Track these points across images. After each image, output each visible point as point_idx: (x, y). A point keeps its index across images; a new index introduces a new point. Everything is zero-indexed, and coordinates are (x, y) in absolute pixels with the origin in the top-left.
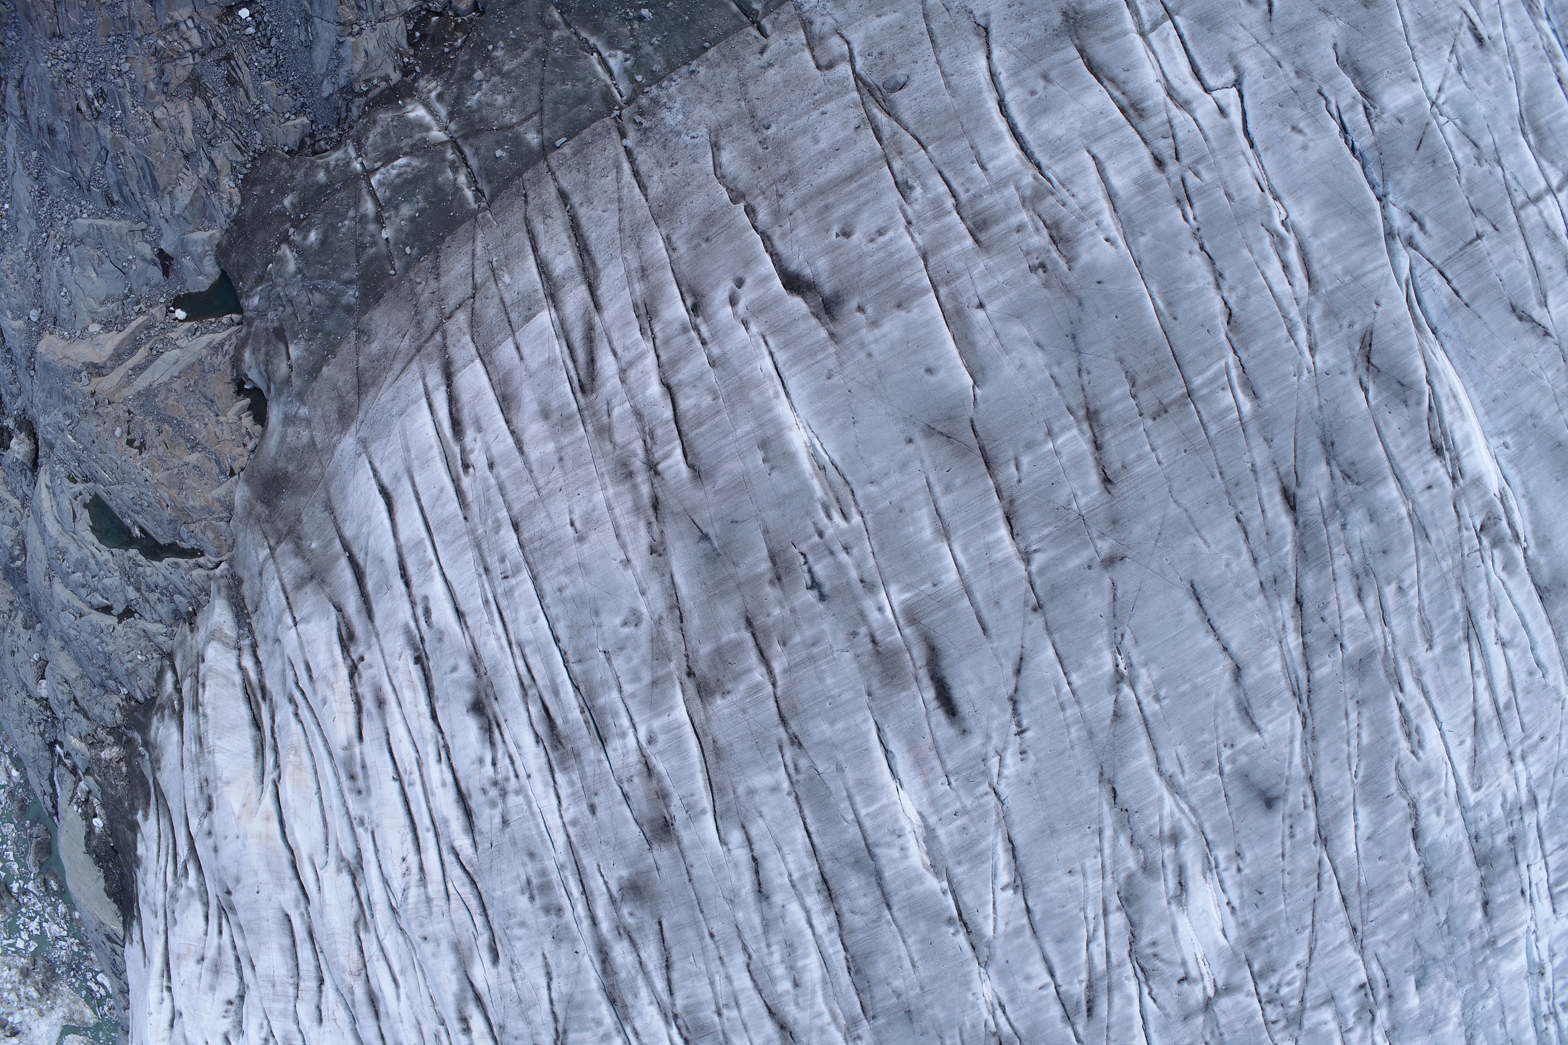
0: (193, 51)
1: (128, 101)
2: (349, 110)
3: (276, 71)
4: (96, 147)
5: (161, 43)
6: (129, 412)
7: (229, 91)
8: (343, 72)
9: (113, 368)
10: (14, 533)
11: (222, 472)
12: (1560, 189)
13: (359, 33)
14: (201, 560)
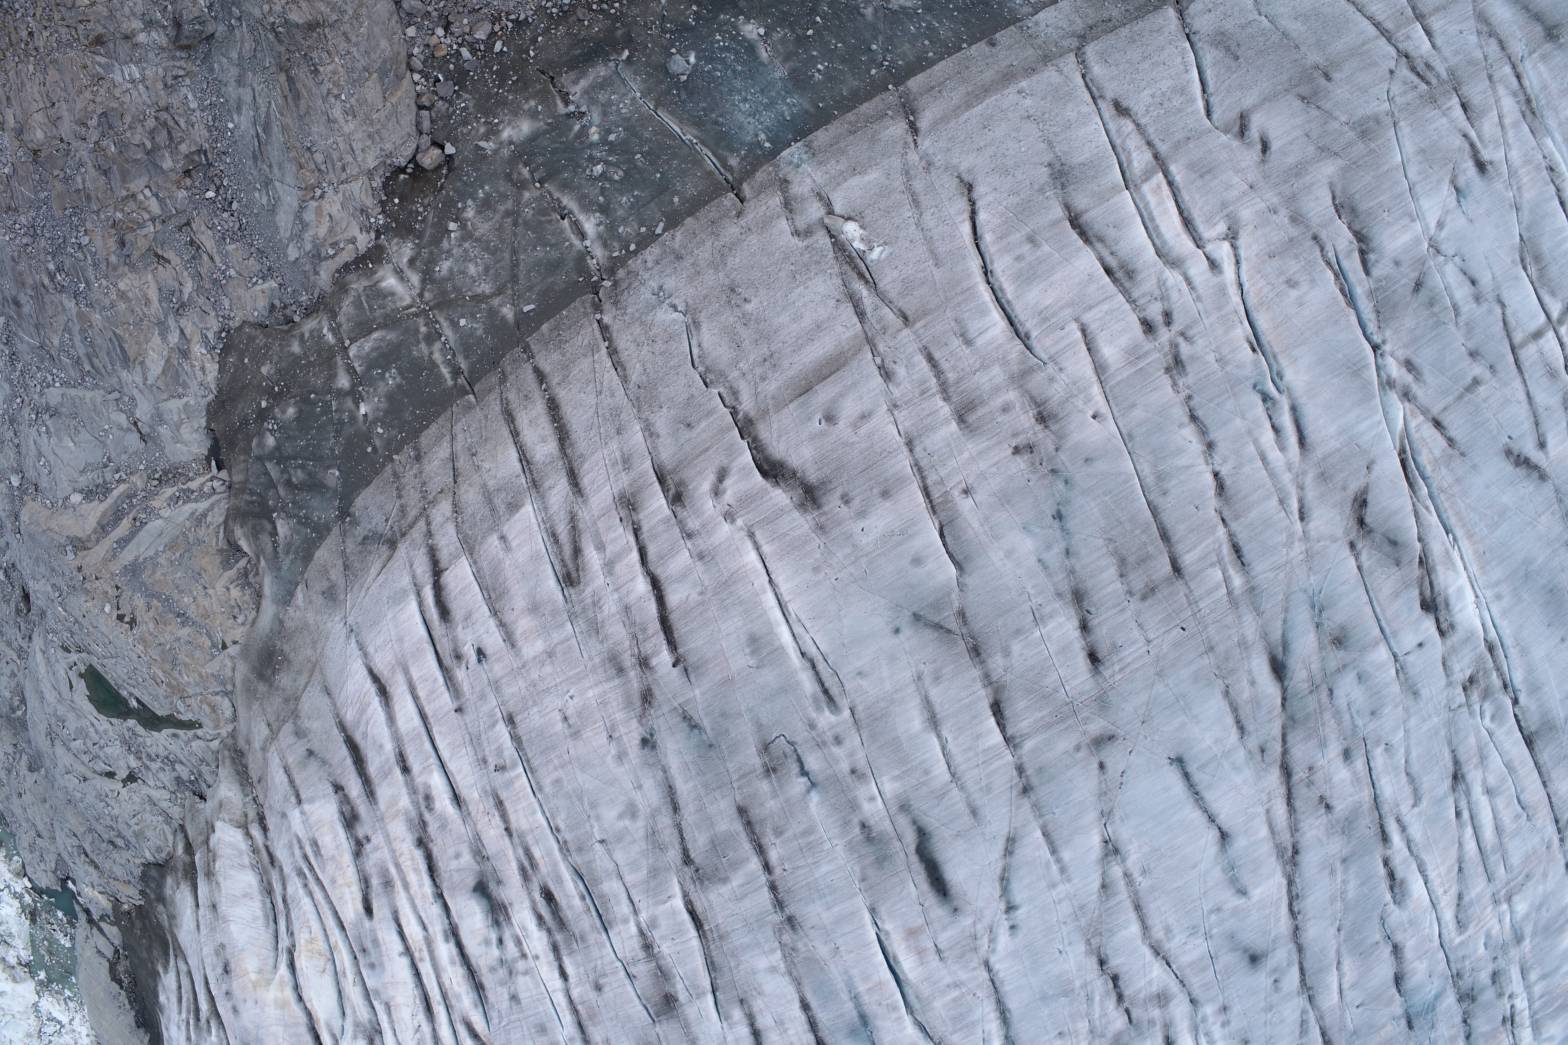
0: (153, 220)
1: (91, 273)
2: (317, 273)
3: (241, 233)
4: (62, 319)
5: (119, 215)
6: (117, 588)
7: (194, 258)
8: (308, 236)
9: (98, 541)
10: (13, 685)
11: (214, 646)
12: (1560, 321)
13: (322, 197)
14: (199, 732)
